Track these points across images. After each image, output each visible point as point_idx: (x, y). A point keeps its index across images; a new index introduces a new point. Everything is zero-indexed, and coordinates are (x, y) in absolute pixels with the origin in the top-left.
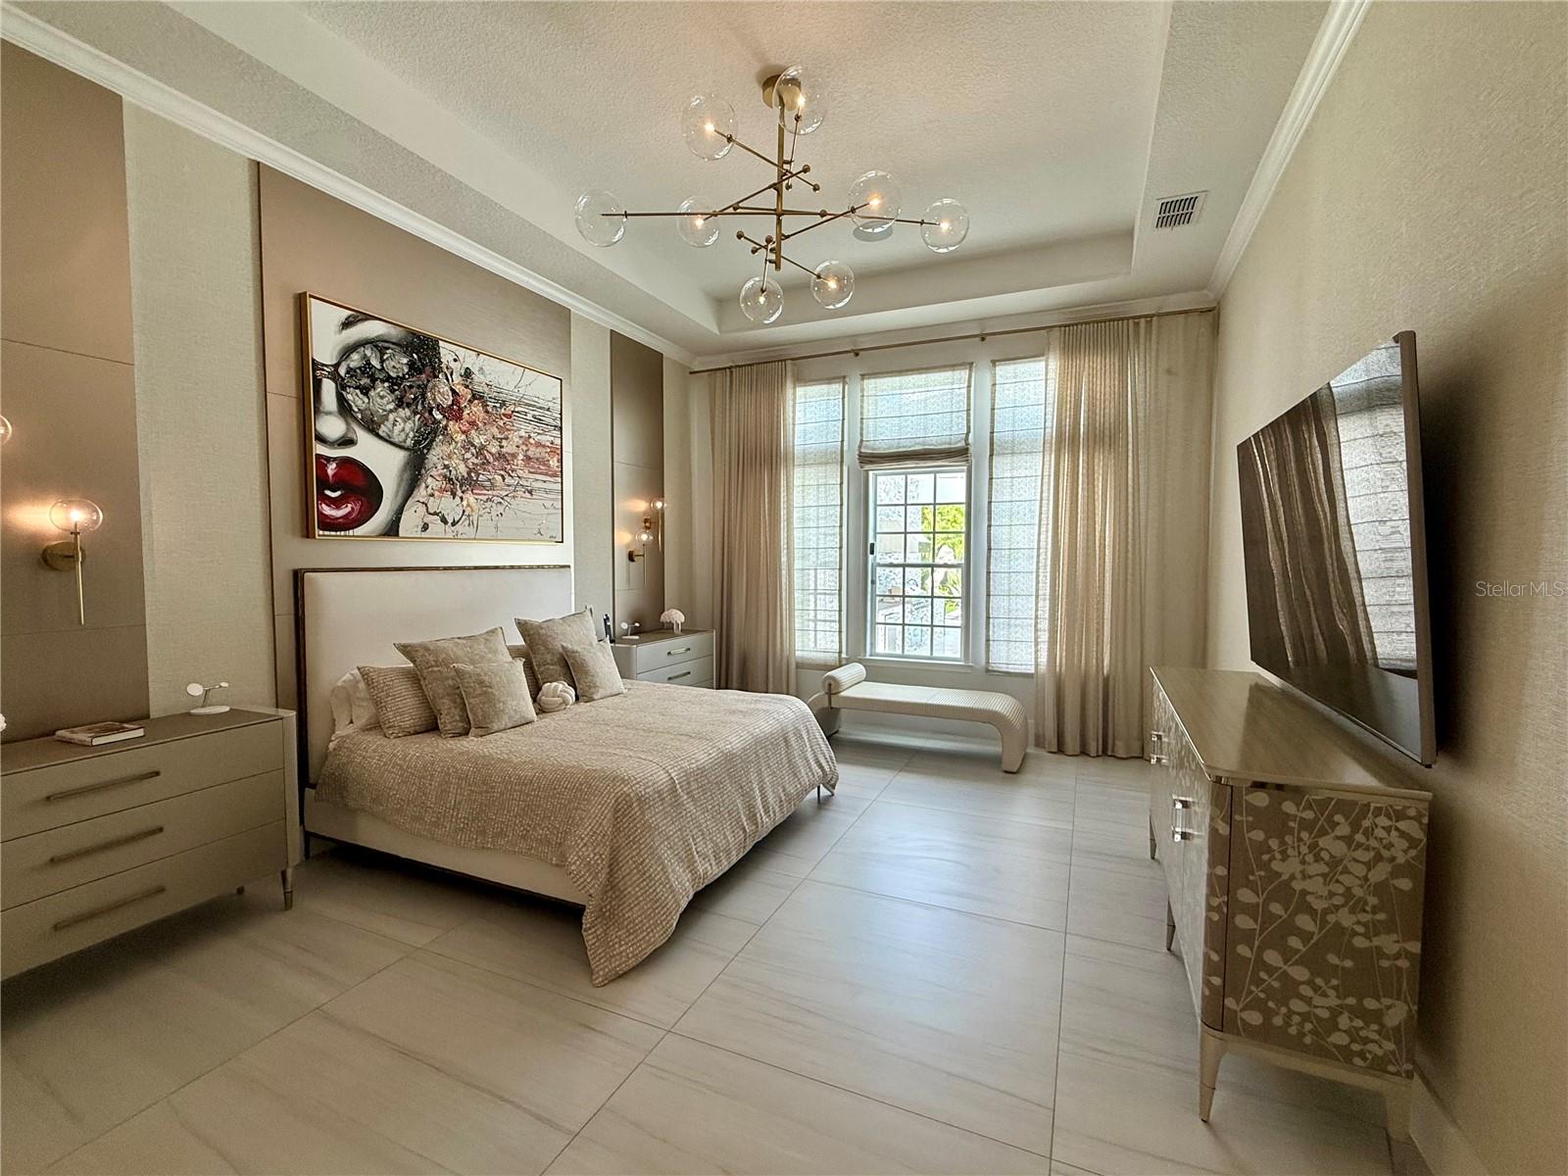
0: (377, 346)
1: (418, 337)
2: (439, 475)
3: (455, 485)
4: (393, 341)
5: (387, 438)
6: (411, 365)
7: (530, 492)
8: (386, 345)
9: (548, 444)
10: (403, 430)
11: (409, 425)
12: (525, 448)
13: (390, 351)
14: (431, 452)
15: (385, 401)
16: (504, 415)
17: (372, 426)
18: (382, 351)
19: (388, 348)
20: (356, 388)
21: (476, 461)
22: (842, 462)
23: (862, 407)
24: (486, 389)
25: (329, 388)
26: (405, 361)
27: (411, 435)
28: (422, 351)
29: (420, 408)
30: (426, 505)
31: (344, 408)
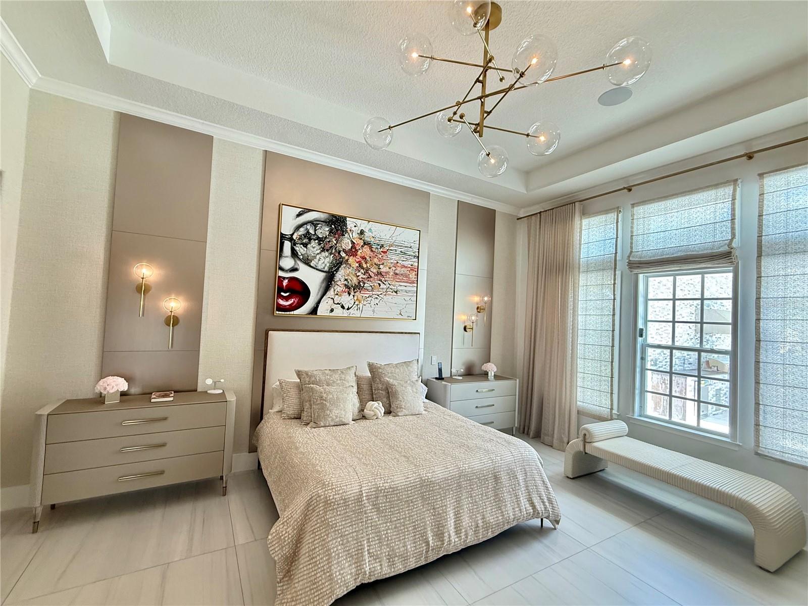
0: (313, 224)
1: (335, 217)
2: (342, 284)
3: (350, 289)
4: (322, 220)
5: (315, 267)
6: (331, 231)
7: (396, 292)
8: (318, 222)
9: (410, 266)
10: (324, 263)
11: (328, 260)
12: (394, 269)
13: (320, 225)
14: (338, 273)
15: (315, 249)
16: (382, 252)
17: (307, 262)
18: (315, 226)
19: (319, 224)
20: (301, 244)
21: (364, 277)
22: (615, 268)
23: (632, 227)
24: (373, 240)
25: (287, 245)
26: (327, 229)
27: (328, 265)
28: (337, 224)
29: (333, 251)
30: (333, 299)
31: (294, 254)
